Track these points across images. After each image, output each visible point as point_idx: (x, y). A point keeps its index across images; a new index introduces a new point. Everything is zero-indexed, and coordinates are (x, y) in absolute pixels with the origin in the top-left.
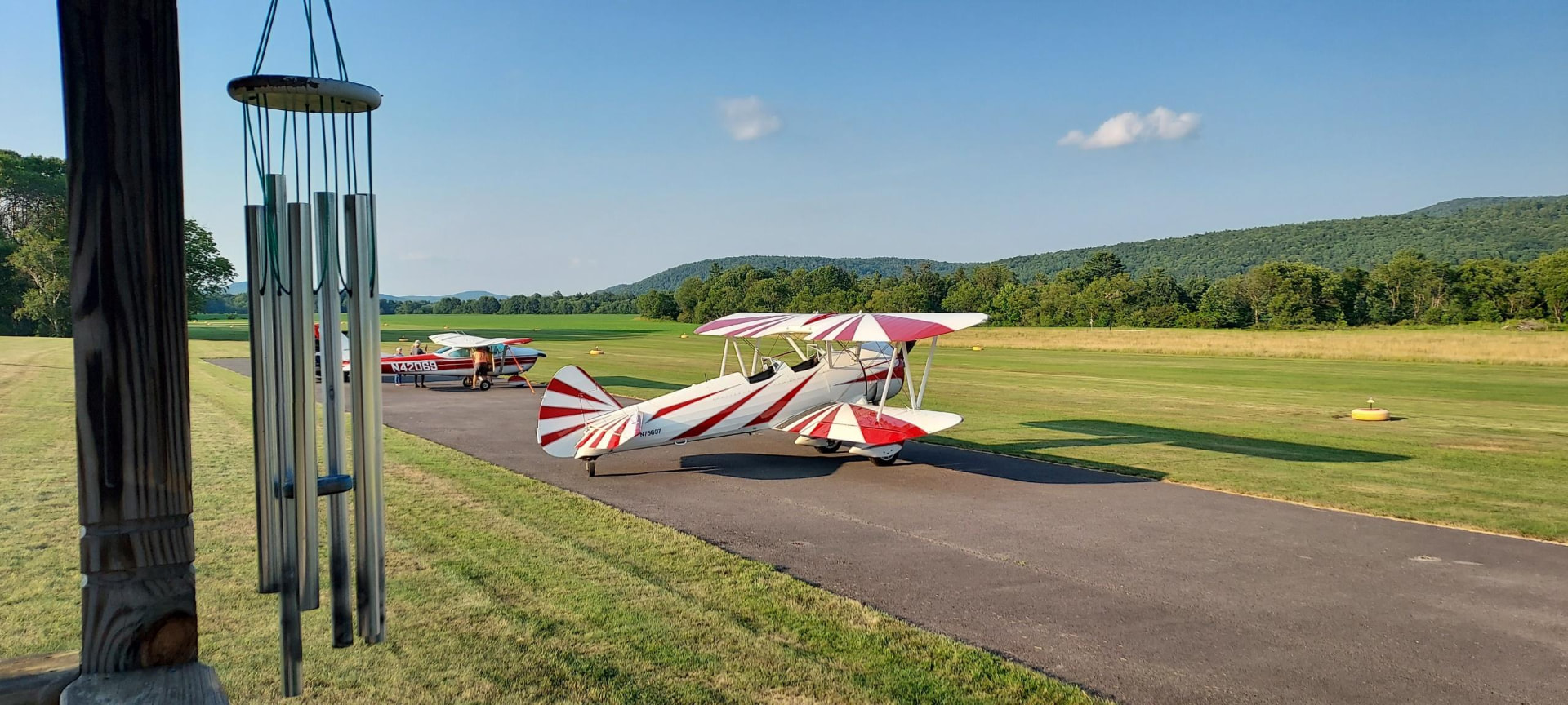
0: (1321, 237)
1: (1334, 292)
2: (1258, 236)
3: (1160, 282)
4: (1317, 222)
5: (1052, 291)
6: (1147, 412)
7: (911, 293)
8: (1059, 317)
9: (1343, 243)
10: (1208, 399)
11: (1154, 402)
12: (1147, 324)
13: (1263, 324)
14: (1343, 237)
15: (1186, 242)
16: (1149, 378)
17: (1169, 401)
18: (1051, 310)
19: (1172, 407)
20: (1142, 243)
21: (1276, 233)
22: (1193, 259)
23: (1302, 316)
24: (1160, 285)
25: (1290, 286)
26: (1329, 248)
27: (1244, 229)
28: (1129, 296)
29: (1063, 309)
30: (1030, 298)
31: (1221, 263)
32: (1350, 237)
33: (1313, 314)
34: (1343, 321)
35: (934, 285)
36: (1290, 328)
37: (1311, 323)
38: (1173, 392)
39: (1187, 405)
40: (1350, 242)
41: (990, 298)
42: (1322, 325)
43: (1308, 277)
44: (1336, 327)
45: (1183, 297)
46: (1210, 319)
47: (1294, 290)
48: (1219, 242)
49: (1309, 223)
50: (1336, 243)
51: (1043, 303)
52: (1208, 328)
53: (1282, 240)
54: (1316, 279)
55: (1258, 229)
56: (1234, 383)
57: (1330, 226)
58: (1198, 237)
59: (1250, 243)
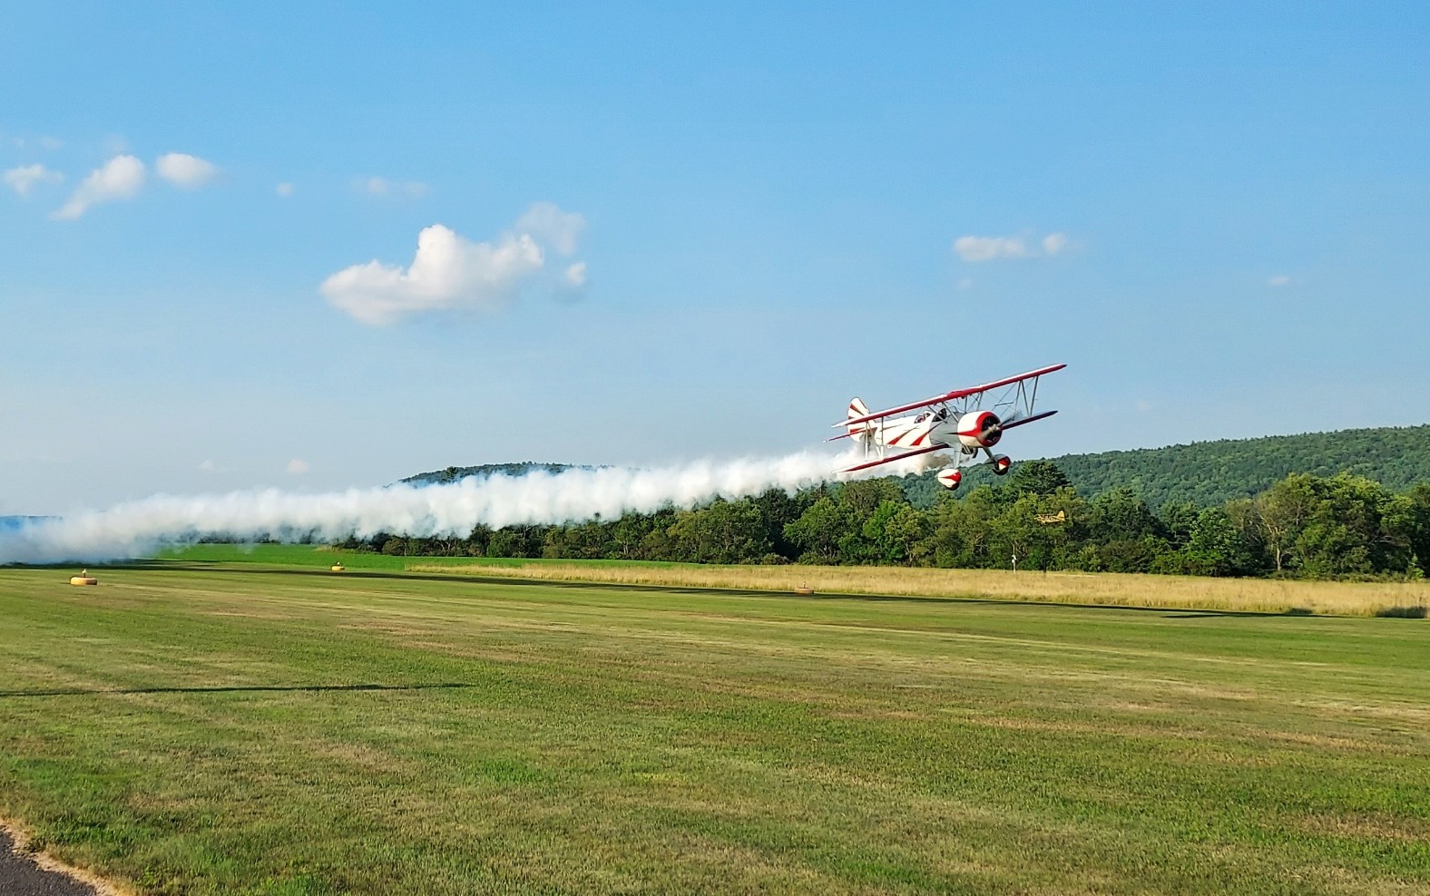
0: (1364, 452)
1: (1400, 522)
2: (1270, 448)
3: (1125, 509)
4: (1356, 431)
5: (955, 514)
6: (1075, 715)
7: (737, 513)
8: (967, 554)
9: (1396, 462)
10: (1237, 686)
11: (1098, 689)
12: (1104, 568)
13: (1290, 572)
14: (1397, 452)
15: (1163, 455)
16: (1098, 641)
17: (1137, 687)
18: (954, 544)
19: (1146, 703)
20: (1098, 456)
21: (1298, 445)
22: (1175, 482)
23: (1351, 561)
24: (1126, 513)
25: (1331, 512)
26: (1375, 469)
27: (1249, 439)
28: (1075, 524)
29: (972, 542)
30: (920, 525)
31: (1217, 488)
32: (1407, 454)
33: (1368, 557)
34: (1418, 569)
35: (780, 506)
36: (1333, 579)
37: (1366, 572)
38: (1149, 668)
39: (1186, 700)
40: (1406, 461)
41: (858, 524)
42: (1384, 575)
43: (1358, 498)
44: (1406, 578)
45: (1160, 530)
46: (1205, 562)
47: (1336, 518)
48: (1213, 457)
49: (1346, 431)
50: (1386, 462)
51: (941, 533)
52: (1202, 575)
53: (1305, 455)
54: (1371, 502)
55: (1270, 439)
56: (1277, 654)
57: (1376, 436)
58: (1180, 448)
59: (1259, 458)
